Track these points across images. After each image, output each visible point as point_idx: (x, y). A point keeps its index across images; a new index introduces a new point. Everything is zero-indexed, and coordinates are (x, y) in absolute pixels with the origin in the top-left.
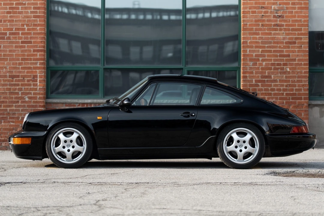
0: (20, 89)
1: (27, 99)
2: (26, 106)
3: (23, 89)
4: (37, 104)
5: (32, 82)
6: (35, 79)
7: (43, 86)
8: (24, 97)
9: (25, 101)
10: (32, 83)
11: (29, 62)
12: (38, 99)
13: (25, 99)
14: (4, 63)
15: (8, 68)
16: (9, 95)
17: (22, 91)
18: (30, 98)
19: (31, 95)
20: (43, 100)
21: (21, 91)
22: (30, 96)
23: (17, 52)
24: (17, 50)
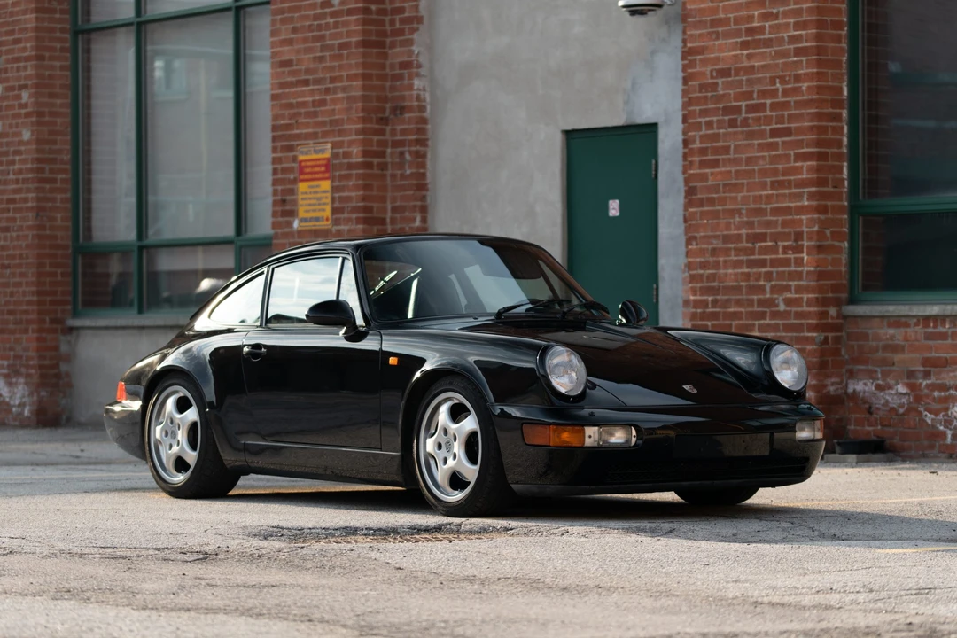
0: (768, 277)
1: (782, 307)
2: (781, 327)
3: (775, 275)
4: (803, 321)
5: (794, 253)
6: (800, 243)
7: (815, 264)
8: (776, 299)
9: (779, 311)
10: (792, 256)
11: (786, 191)
12: (805, 304)
13: (777, 306)
14: (736, 197)
15: (744, 212)
16: (748, 294)
17: (773, 283)
18: (788, 302)
19: (791, 292)
20: (814, 307)
21: (770, 281)
22: (789, 295)
23: (761, 162)
24: (763, 156)
